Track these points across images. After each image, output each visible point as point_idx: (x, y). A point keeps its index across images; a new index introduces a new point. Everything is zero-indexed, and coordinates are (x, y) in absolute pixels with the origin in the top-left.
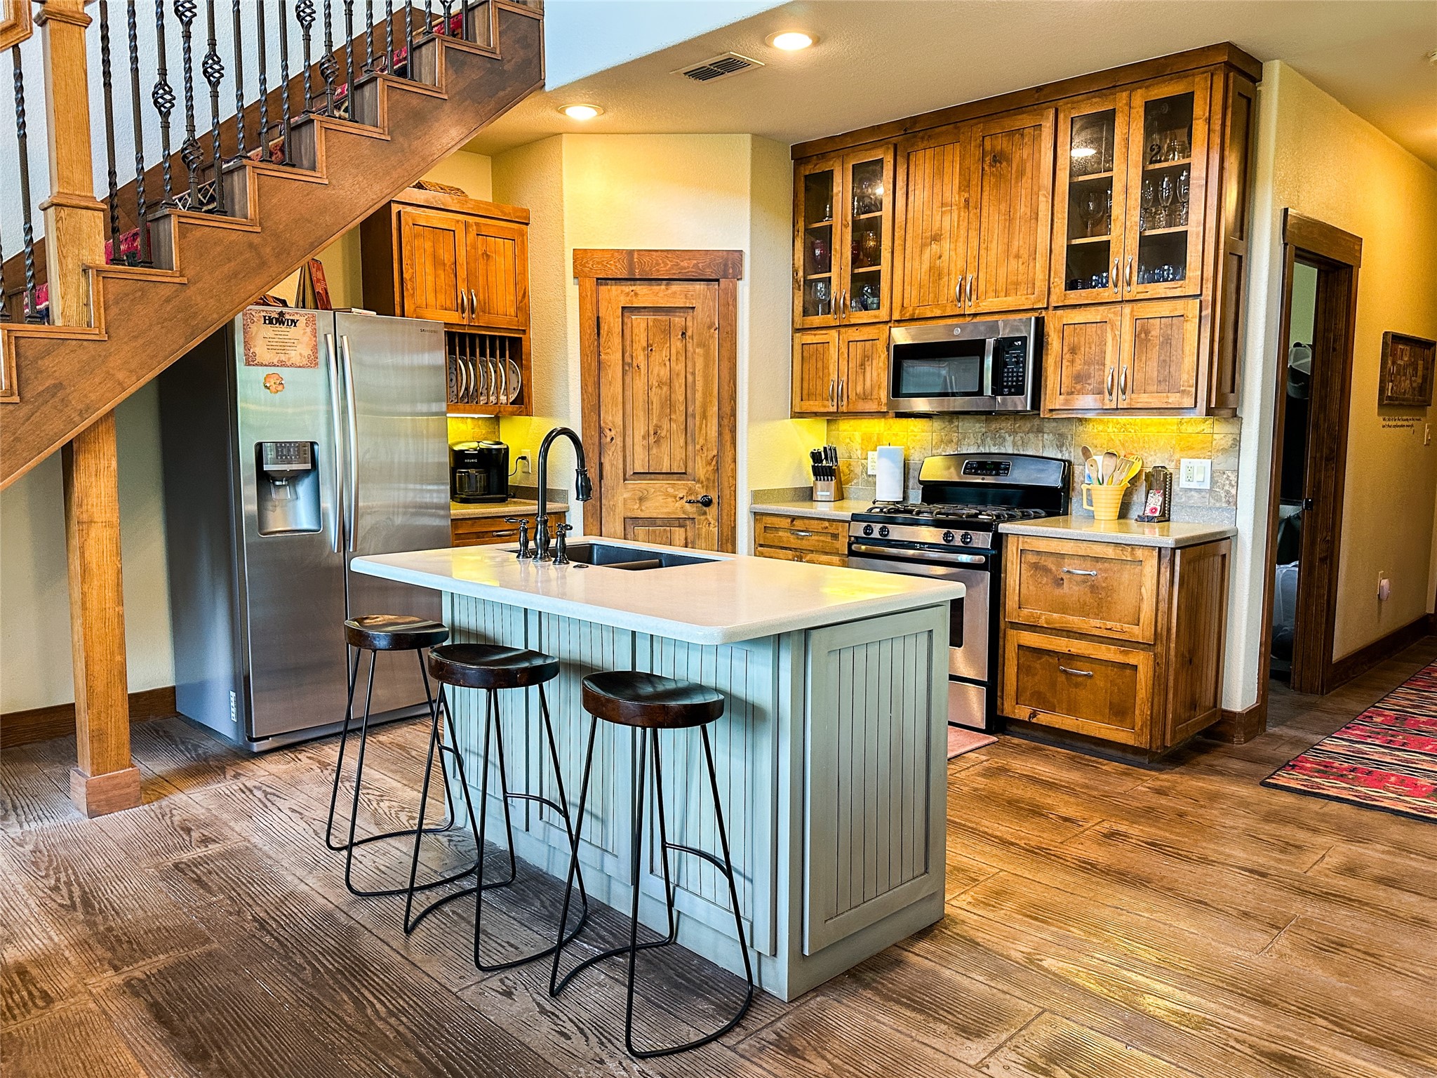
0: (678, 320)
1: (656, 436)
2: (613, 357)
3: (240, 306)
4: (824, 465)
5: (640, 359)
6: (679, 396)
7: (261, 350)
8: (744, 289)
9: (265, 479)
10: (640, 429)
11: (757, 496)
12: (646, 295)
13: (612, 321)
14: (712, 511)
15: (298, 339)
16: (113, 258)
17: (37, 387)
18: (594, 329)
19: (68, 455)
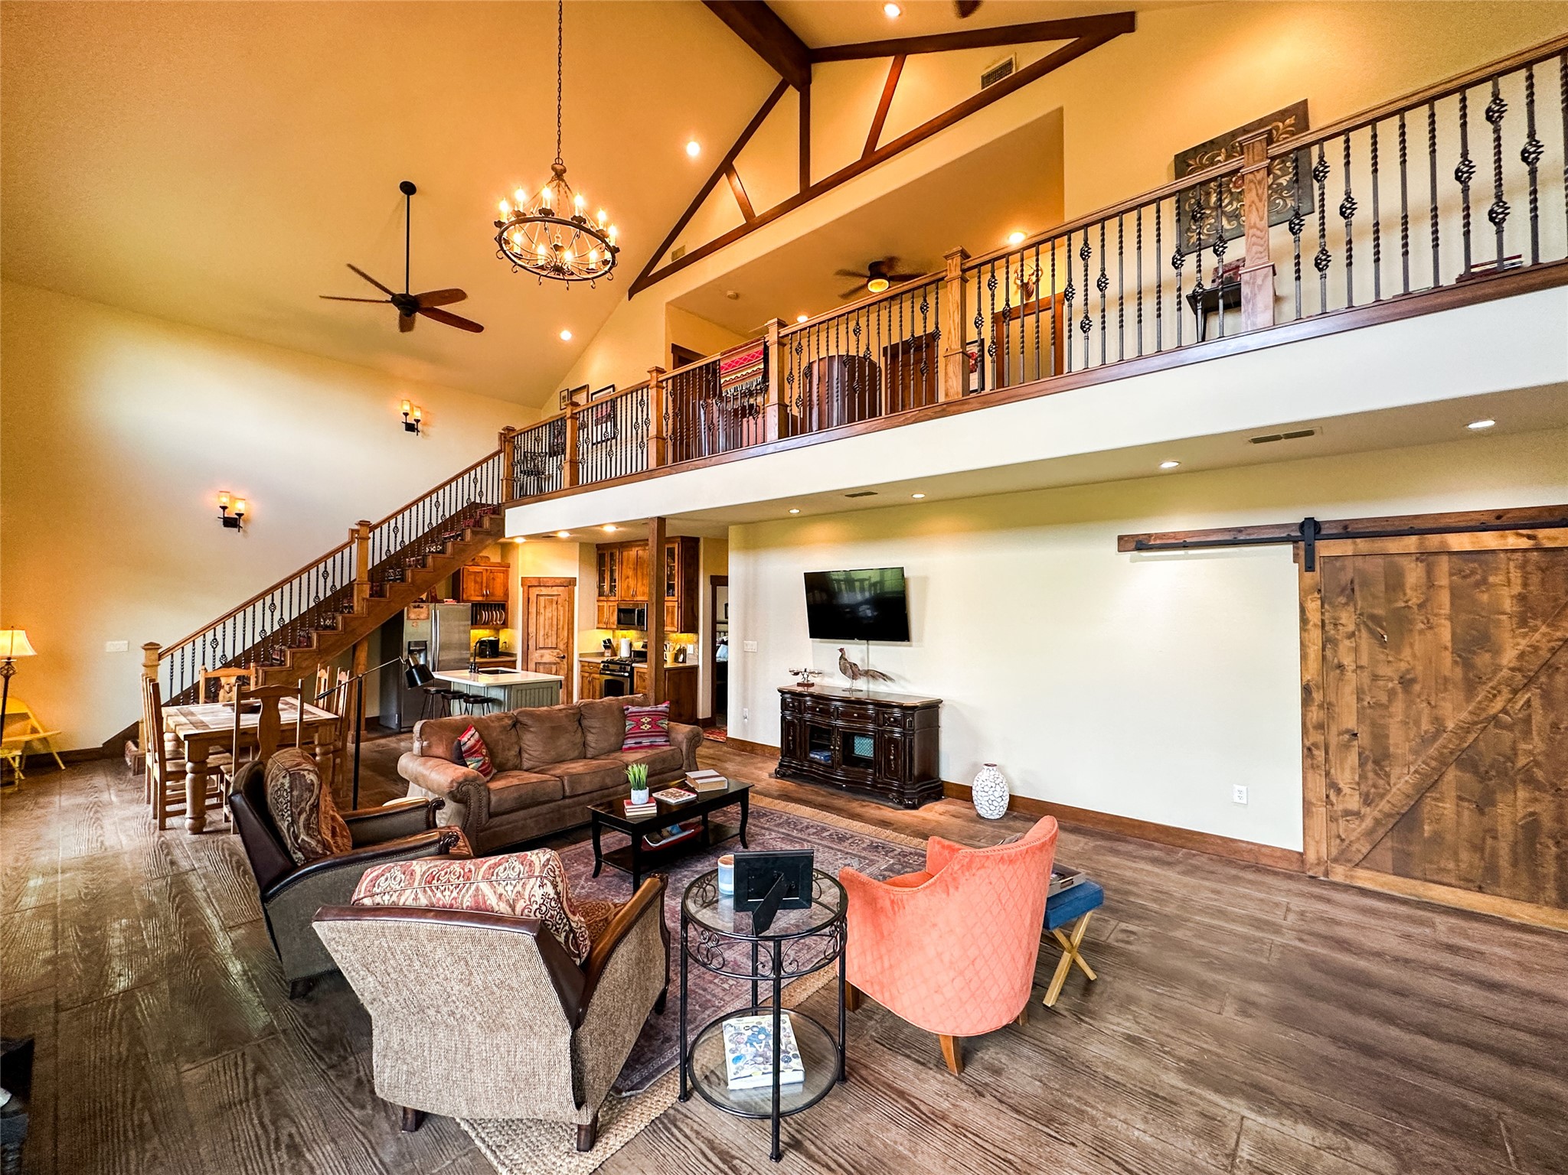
0: (555, 598)
1: (546, 636)
2: (533, 610)
3: (407, 605)
4: (608, 645)
5: (542, 611)
6: (555, 622)
7: (412, 616)
8: (576, 589)
9: (411, 652)
10: (542, 633)
11: (581, 655)
12: (544, 591)
13: (533, 598)
14: (565, 661)
15: (423, 612)
16: (371, 596)
17: (349, 629)
18: (527, 601)
19: (355, 647)
